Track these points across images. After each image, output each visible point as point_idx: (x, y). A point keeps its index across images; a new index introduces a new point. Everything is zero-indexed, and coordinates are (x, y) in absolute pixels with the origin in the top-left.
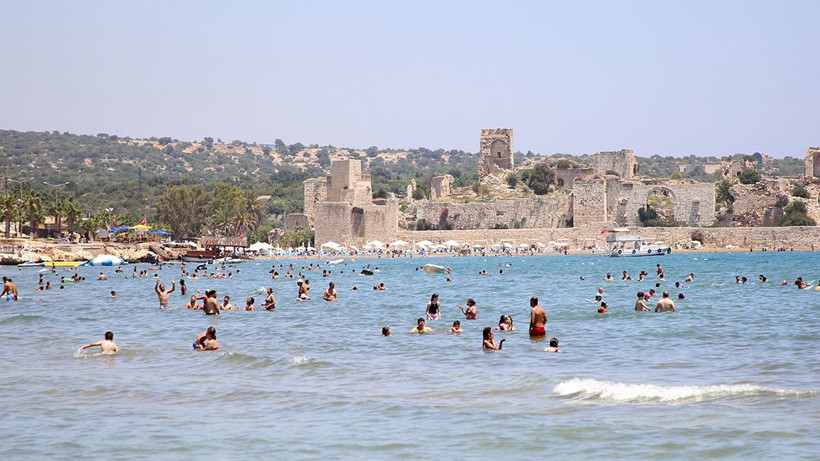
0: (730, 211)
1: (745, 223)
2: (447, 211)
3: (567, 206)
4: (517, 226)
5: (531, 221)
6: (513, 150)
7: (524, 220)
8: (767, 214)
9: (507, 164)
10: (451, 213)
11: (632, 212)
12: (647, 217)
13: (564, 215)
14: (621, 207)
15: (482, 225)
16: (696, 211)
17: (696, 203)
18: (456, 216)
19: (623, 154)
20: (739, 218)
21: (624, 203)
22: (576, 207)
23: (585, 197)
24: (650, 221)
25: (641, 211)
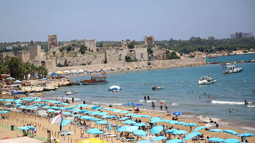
0: (152, 56)
1: (157, 59)
2: (66, 60)
3: (104, 57)
4: (89, 64)
5: (93, 62)
6: (58, 41)
7: (91, 62)
8: (163, 56)
9: (56, 45)
10: (68, 61)
11: (123, 57)
12: (128, 59)
13: (103, 60)
14: (120, 56)
15: (78, 64)
16: (142, 56)
17: (142, 54)
18: (69, 62)
19: (93, 41)
20: (155, 57)
21: (121, 55)
22: (108, 57)
23: (110, 54)
24: (129, 60)
25: (126, 57)
